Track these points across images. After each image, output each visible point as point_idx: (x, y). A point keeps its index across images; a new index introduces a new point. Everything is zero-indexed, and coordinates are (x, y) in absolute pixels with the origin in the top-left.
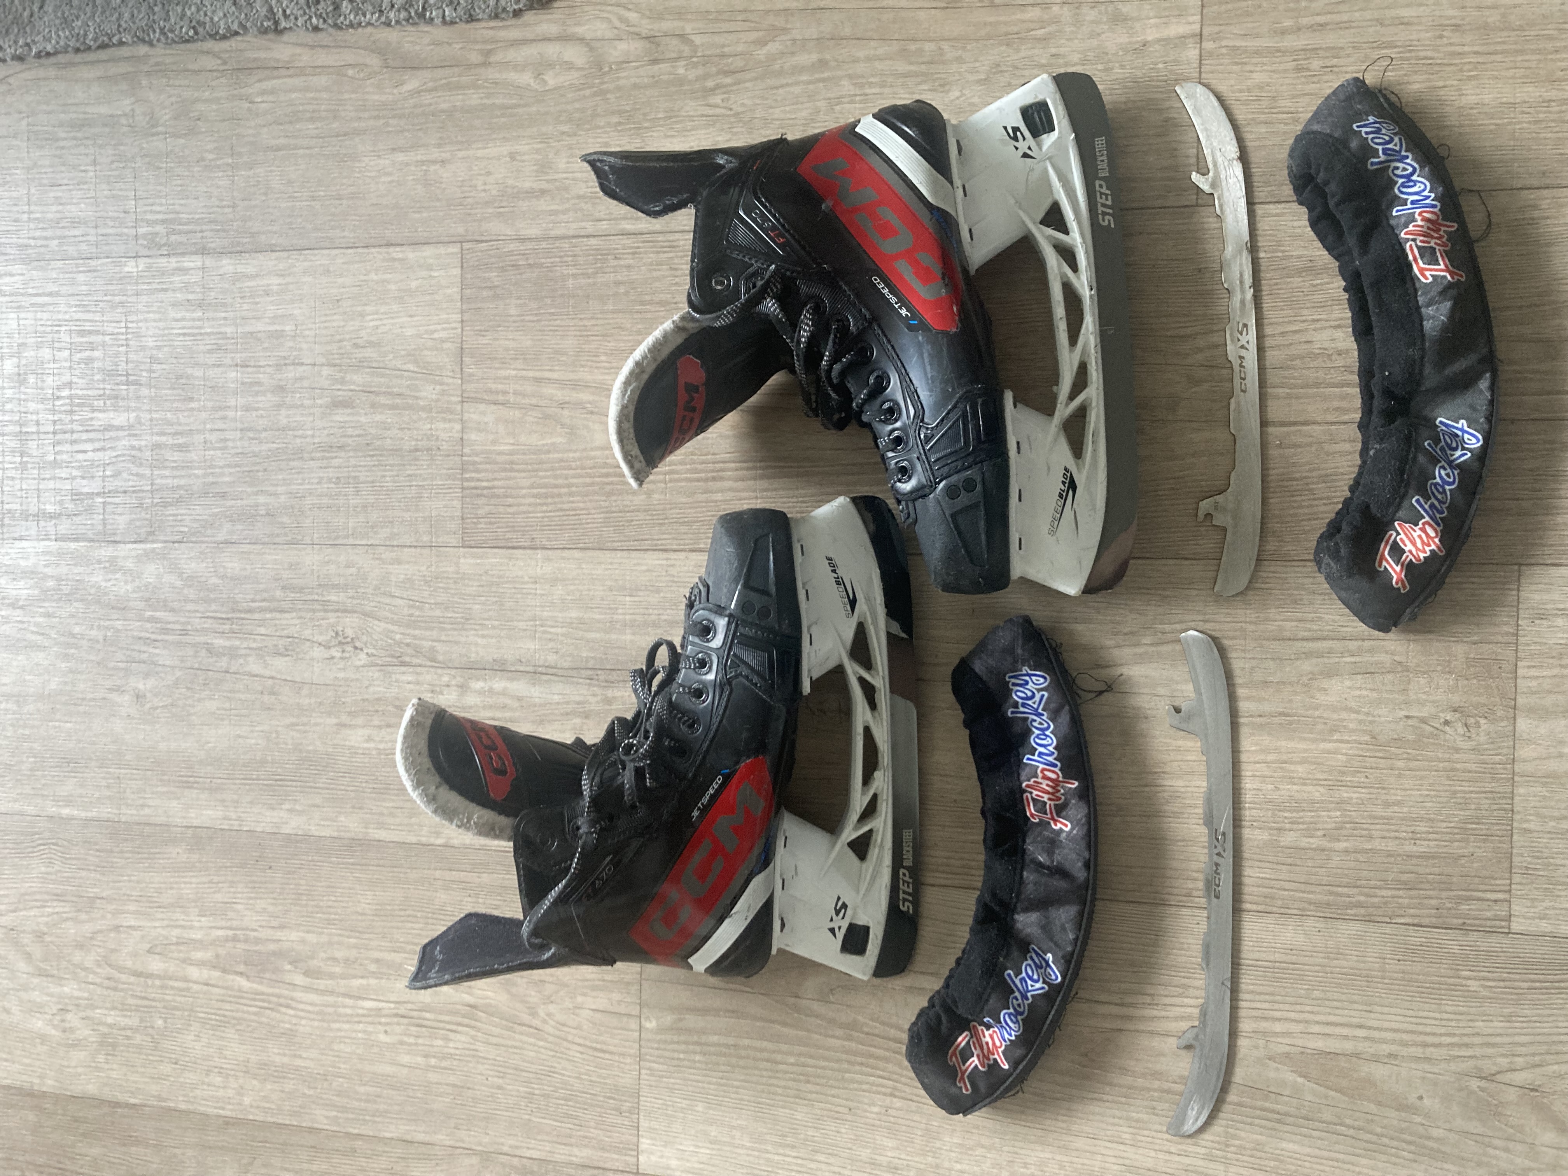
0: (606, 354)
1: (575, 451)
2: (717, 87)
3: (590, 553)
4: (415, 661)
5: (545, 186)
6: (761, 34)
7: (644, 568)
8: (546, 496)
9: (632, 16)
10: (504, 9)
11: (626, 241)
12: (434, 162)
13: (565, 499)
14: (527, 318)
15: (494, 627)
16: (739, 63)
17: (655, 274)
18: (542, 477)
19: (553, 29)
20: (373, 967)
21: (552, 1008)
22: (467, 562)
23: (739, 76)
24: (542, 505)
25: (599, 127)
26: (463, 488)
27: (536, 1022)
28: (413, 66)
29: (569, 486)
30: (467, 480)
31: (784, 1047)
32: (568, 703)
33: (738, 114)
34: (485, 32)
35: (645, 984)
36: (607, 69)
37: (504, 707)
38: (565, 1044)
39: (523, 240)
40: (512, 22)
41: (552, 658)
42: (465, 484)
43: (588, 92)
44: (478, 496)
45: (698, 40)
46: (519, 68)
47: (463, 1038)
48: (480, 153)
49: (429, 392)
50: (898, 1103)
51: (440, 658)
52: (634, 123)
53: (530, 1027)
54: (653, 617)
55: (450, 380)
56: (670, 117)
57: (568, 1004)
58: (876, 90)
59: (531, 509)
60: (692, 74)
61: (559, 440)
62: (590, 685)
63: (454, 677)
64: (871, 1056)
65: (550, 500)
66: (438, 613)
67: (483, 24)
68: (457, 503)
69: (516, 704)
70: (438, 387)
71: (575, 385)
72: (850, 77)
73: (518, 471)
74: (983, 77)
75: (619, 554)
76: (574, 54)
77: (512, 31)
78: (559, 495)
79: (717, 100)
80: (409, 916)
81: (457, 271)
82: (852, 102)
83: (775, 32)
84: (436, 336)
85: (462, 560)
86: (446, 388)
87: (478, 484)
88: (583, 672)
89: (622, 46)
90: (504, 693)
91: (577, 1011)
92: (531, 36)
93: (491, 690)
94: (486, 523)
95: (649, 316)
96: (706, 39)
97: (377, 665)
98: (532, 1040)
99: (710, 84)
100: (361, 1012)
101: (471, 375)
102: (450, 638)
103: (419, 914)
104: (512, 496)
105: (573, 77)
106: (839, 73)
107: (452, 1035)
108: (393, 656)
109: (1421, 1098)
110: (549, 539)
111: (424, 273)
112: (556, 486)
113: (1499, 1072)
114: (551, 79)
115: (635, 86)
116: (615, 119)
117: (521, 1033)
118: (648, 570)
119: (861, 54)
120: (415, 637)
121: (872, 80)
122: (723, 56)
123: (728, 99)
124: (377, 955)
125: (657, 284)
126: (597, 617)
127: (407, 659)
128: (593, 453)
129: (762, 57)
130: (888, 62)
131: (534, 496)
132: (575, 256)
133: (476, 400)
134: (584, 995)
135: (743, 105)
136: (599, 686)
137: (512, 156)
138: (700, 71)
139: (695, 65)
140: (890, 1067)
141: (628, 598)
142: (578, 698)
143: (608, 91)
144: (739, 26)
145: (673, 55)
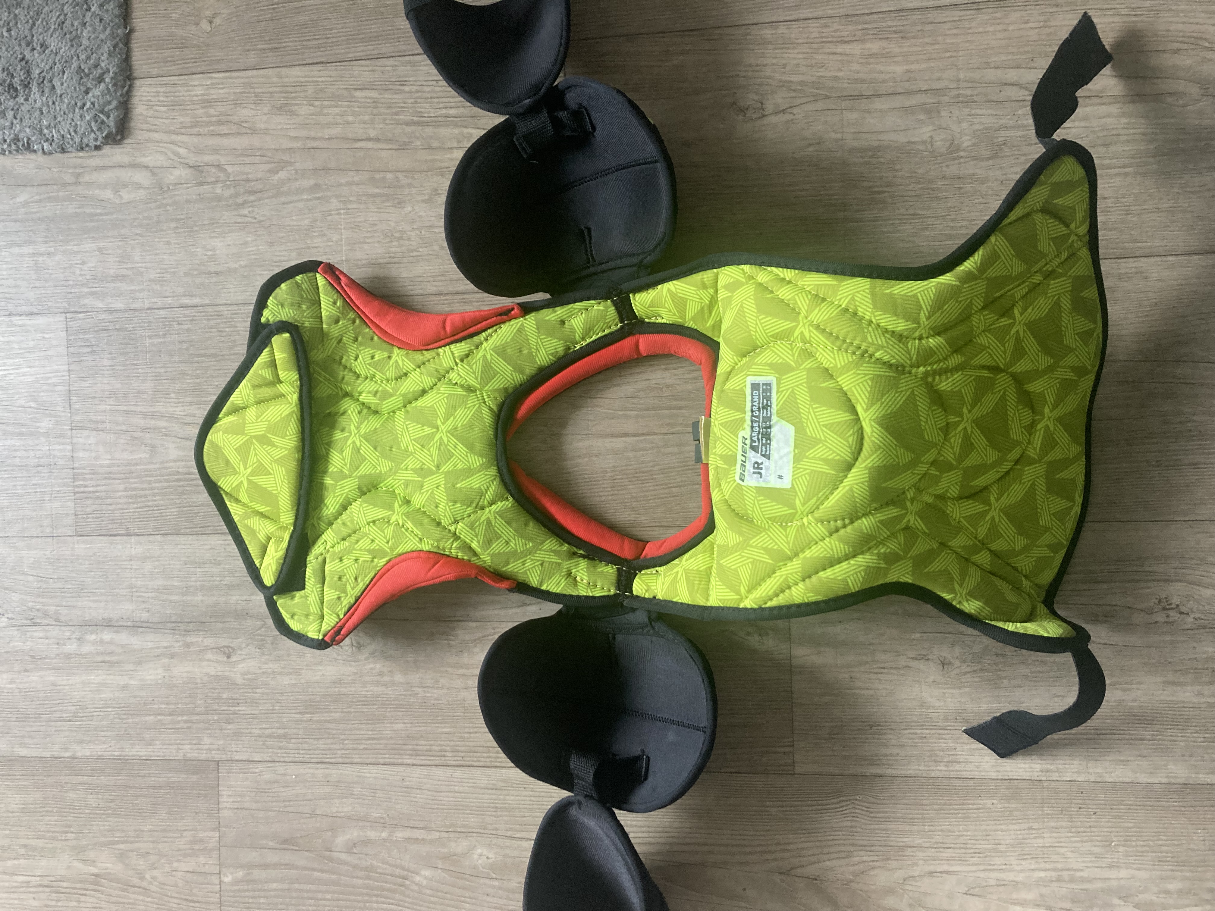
0: (174, 392)
1: (155, 464)
2: (245, 202)
3: (170, 538)
4: (45, 621)
5: (125, 272)
6: (273, 165)
7: (209, 547)
8: (136, 496)
9: (182, 151)
10: (87, 145)
11: (187, 312)
12: (43, 254)
13: (149, 498)
14: (117, 368)
15: (102, 594)
16: (259, 186)
17: (207, 335)
18: (132, 483)
19: (126, 159)
20: (22, 851)
21: (156, 873)
22: (81, 547)
23: (259, 195)
24: (133, 503)
25: (162, 230)
26: (75, 493)
27: (144, 884)
28: (24, 184)
29: (152, 489)
30: (78, 486)
31: (323, 888)
32: (158, 648)
33: (261, 221)
34: (74, 160)
35: (223, 850)
36: (166, 189)
37: (111, 653)
38: (166, 898)
39: (110, 311)
40: (95, 153)
41: (145, 616)
42: (76, 490)
43: (153, 205)
44: (87, 498)
45: (230, 169)
46: (104, 186)
47: (92, 900)
48: (75, 248)
49: (46, 424)
51: (63, 618)
52: (187, 228)
53: (140, 887)
54: (217, 583)
55: (63, 414)
56: (213, 224)
57: (167, 868)
58: (354, 206)
59: (125, 506)
60: (227, 193)
61: (143, 456)
62: (174, 634)
63: (74, 632)
64: (384, 889)
65: (139, 500)
66: (59, 585)
67: (74, 155)
68: (71, 504)
69: (120, 650)
70: (54, 419)
71: (153, 416)
72: (337, 197)
73: (114, 479)
74: (426, 197)
75: (191, 537)
76: (141, 177)
77: (95, 160)
78: (145, 496)
79: (245, 212)
80: (47, 811)
81: (64, 334)
82: (339, 214)
83: (283, 164)
84: (50, 381)
85: (76, 546)
86: (59, 419)
87: (87, 489)
88: (168, 624)
89: (177, 172)
90: (111, 643)
91: (174, 873)
92: (110, 164)
93: (102, 642)
94: (93, 518)
95: (204, 365)
96: (237, 168)
97: (15, 626)
98: (141, 897)
99: (240, 200)
100: (15, 884)
101: (78, 410)
102: (70, 604)
103: (55, 810)
104: (110, 498)
105: (141, 194)
106: (329, 194)
107: (83, 898)
108: (26, 619)
109: (744, 890)
110: (139, 528)
111: (39, 335)
112: (143, 489)
113: (792, 869)
114: (126, 196)
115: (188, 201)
116: (173, 225)
117: (134, 893)
118: (211, 549)
119: (343, 181)
120: (44, 604)
121: (351, 199)
122: (248, 181)
123: (253, 211)
124: (23, 841)
125: (209, 342)
126: (176, 584)
127: (38, 621)
128: (168, 465)
129: (275, 182)
130: (361, 186)
131: (127, 497)
132: (150, 322)
133: (82, 428)
134: (179, 861)
135: (264, 215)
136: (180, 635)
137: (100, 250)
138: (232, 191)
139: (228, 187)
140: (397, 896)
141: (198, 570)
142: (165, 644)
143: (167, 205)
144: (257, 159)
145: (213, 180)
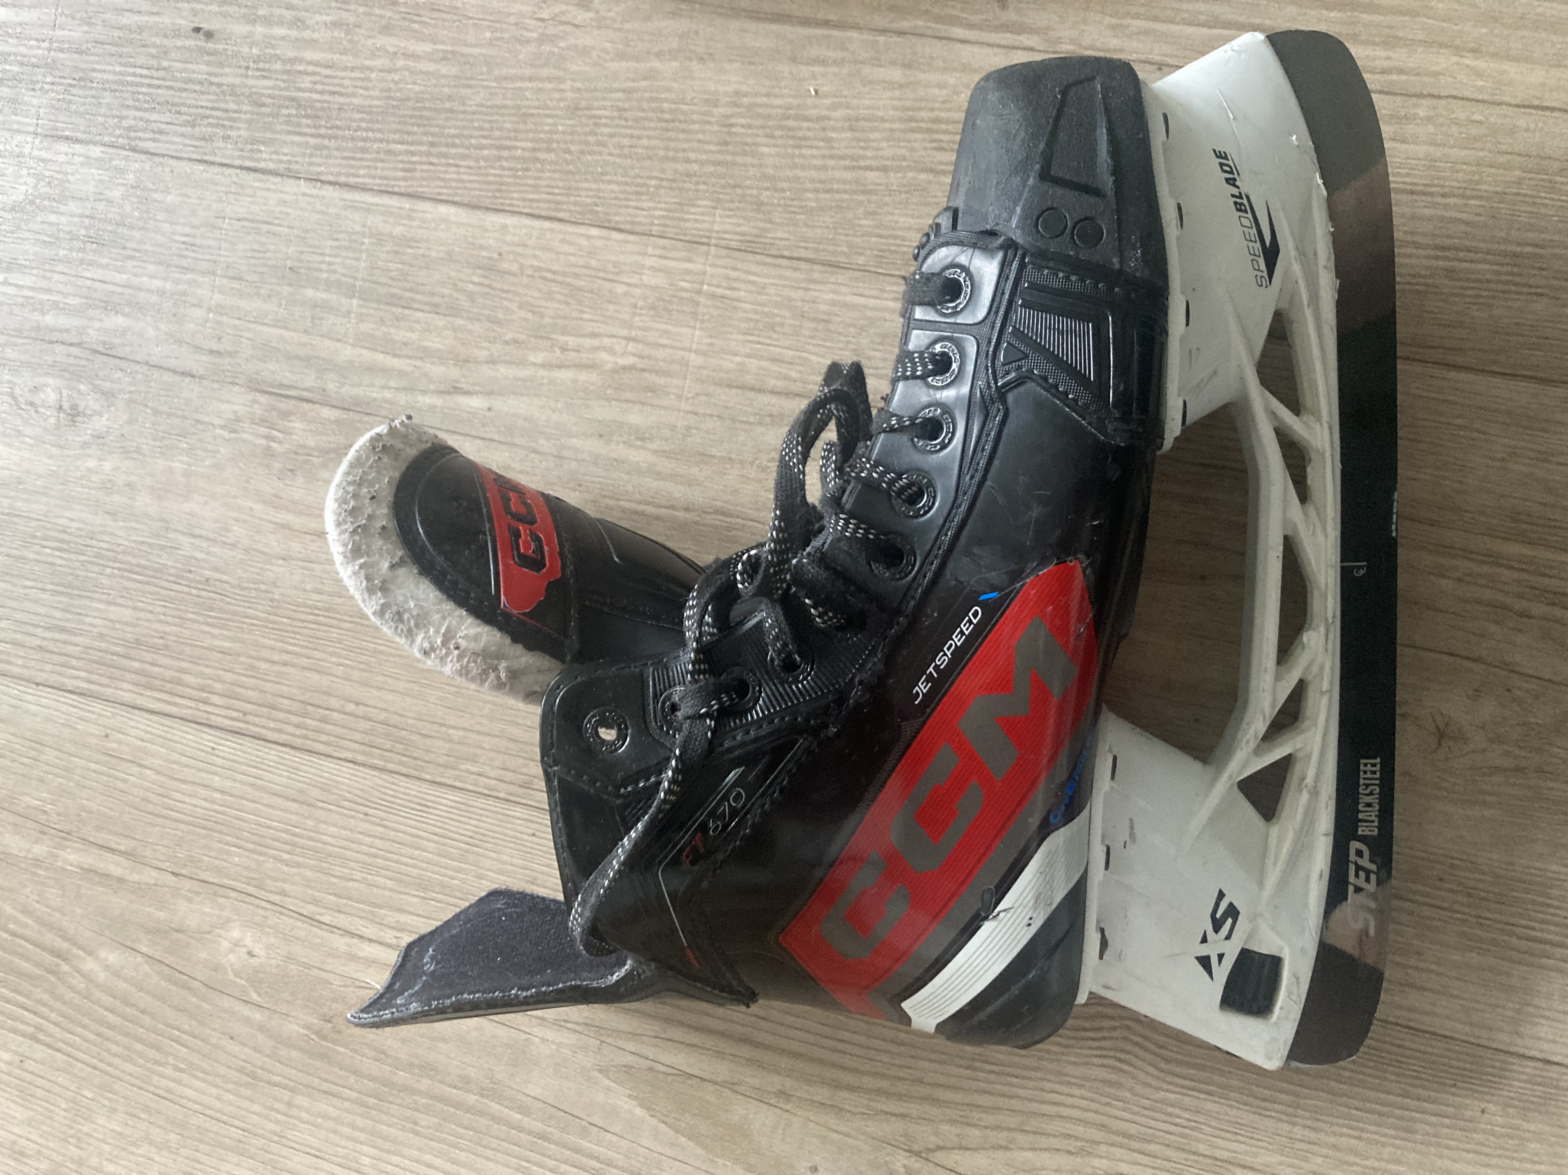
50: (40, 1052)
